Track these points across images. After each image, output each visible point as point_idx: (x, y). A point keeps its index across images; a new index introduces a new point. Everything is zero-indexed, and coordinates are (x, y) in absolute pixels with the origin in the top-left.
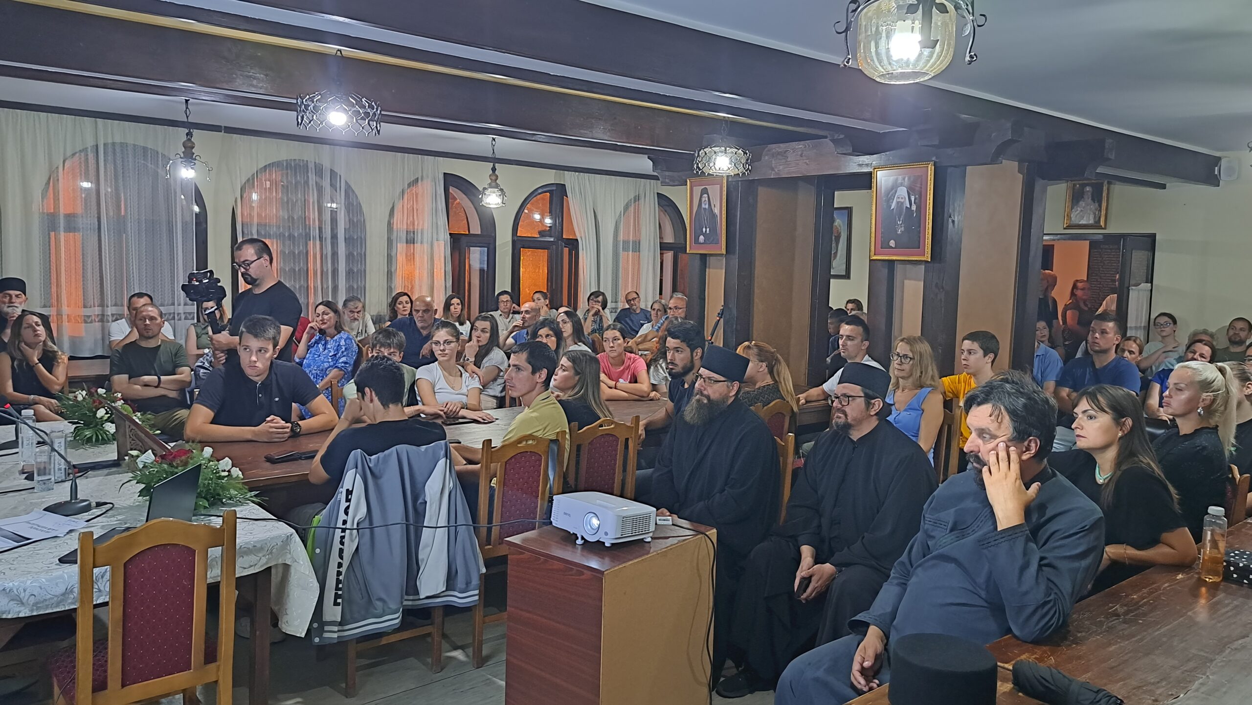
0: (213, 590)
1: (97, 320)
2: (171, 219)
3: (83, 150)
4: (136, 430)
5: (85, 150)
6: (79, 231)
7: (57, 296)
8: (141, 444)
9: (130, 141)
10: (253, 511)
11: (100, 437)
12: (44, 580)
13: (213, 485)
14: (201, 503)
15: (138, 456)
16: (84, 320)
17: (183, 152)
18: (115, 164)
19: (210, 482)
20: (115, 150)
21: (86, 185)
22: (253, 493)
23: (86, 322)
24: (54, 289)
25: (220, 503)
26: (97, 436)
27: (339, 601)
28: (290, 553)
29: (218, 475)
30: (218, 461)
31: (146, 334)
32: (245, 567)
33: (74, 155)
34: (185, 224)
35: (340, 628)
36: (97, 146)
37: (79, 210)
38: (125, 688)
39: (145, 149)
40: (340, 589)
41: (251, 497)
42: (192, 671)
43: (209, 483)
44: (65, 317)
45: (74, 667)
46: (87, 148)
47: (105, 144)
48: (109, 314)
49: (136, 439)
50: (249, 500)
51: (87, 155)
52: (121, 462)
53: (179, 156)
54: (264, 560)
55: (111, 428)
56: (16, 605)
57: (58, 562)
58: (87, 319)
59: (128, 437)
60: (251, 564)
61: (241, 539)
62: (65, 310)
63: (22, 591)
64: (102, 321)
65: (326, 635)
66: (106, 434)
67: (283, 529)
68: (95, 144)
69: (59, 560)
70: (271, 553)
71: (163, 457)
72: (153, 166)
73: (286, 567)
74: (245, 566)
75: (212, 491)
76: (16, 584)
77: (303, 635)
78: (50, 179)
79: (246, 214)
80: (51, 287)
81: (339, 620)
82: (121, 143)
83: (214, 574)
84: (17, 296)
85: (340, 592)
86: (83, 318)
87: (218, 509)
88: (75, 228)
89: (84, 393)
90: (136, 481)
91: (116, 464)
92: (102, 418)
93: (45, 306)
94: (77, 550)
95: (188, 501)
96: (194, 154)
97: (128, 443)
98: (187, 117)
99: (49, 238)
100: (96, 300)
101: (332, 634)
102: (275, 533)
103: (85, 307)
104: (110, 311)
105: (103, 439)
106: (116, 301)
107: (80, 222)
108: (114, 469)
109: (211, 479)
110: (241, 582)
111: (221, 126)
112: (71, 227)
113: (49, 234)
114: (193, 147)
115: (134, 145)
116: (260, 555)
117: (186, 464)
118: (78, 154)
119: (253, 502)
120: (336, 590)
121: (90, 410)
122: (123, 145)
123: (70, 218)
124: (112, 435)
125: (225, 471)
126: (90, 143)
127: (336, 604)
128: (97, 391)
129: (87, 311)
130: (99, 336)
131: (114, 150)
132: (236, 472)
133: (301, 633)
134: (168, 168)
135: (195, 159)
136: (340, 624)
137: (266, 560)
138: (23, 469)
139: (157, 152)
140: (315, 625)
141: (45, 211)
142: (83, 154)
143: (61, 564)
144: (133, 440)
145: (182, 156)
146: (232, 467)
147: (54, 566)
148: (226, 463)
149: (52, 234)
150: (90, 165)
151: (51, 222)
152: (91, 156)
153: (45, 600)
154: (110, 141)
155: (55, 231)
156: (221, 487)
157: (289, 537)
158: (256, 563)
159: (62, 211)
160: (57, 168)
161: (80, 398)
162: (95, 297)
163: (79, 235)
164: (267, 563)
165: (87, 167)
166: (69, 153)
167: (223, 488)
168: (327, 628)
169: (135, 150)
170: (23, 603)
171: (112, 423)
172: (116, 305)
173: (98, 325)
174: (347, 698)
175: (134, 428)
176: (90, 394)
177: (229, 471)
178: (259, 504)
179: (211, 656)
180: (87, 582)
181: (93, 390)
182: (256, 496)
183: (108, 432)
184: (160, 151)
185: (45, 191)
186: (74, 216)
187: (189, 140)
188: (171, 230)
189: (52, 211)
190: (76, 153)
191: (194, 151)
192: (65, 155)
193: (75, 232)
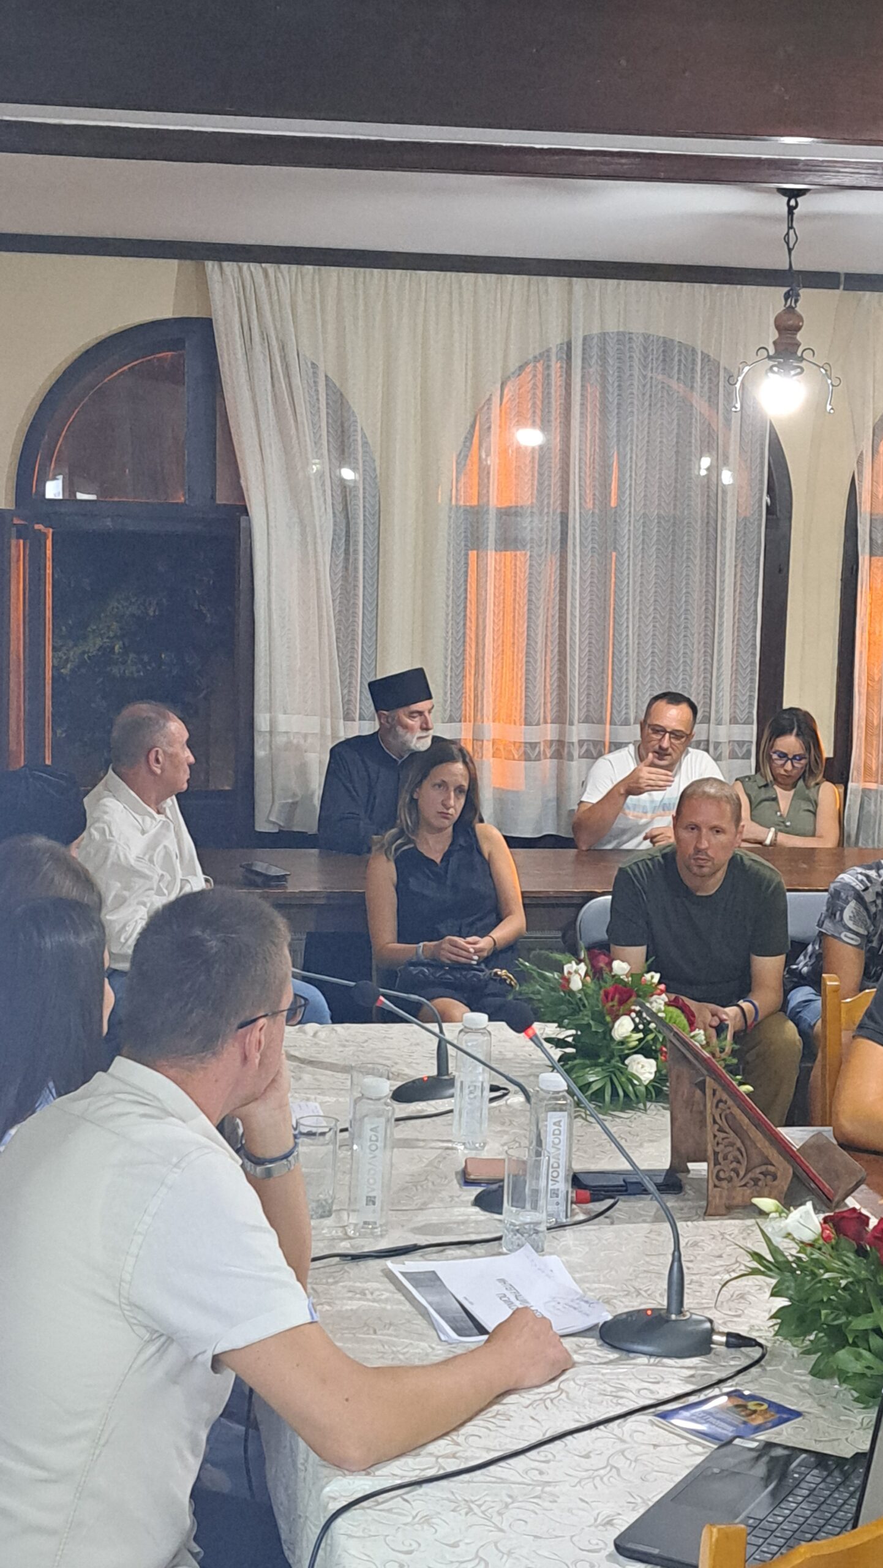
1: (549, 755)
3: (541, 355)
5: (545, 355)
6: (524, 546)
9: (637, 327)
11: (621, 1093)
16: (525, 753)
17: (775, 343)
20: (607, 351)
23: (528, 759)
24: (470, 682)
26: (612, 1084)
33: (521, 368)
36: (569, 345)
37: (526, 497)
39: (668, 345)
44: (488, 747)
46: (548, 351)
48: (575, 740)
51: (548, 367)
53: (764, 353)
55: (644, 1069)
58: (529, 752)
59: (709, 1120)
62: (491, 730)
64: (558, 755)
66: (634, 1085)
68: (566, 340)
78: (473, 426)
80: (464, 677)
82: (618, 333)
86: (523, 749)
88: (516, 540)
92: (622, 1043)
93: (451, 720)
96: (798, 345)
98: (790, 250)
99: (467, 564)
100: (549, 706)
103: (527, 723)
104: (578, 732)
106: (588, 711)
107: (528, 526)
112: (508, 541)
113: (467, 555)
114: (799, 328)
115: (646, 337)
118: (529, 369)
121: (599, 1020)
122: (624, 338)
123: (508, 515)
124: (646, 1087)
126: (555, 340)
129: (532, 733)
130: (552, 792)
131: (603, 349)
135: (802, 359)
141: (461, 503)
142: (539, 366)
144: (721, 1130)
145: (772, 352)
149: (473, 554)
150: (553, 391)
151: (471, 528)
152: (556, 366)
154: (596, 331)
155: (478, 550)
159: (494, 502)
160: (489, 400)
161: (574, 983)
162: (549, 699)
163: (522, 557)
165: (547, 396)
166: (513, 365)
169: (646, 349)
172: (587, 720)
173: (548, 765)
175: (725, 1097)
176: (596, 972)
183: (638, 1079)
185: (463, 457)
186: (516, 514)
187: (790, 310)
188: (712, 539)
189: (475, 503)
190: (527, 364)
191: (799, 337)
192: (505, 368)
193: (516, 549)
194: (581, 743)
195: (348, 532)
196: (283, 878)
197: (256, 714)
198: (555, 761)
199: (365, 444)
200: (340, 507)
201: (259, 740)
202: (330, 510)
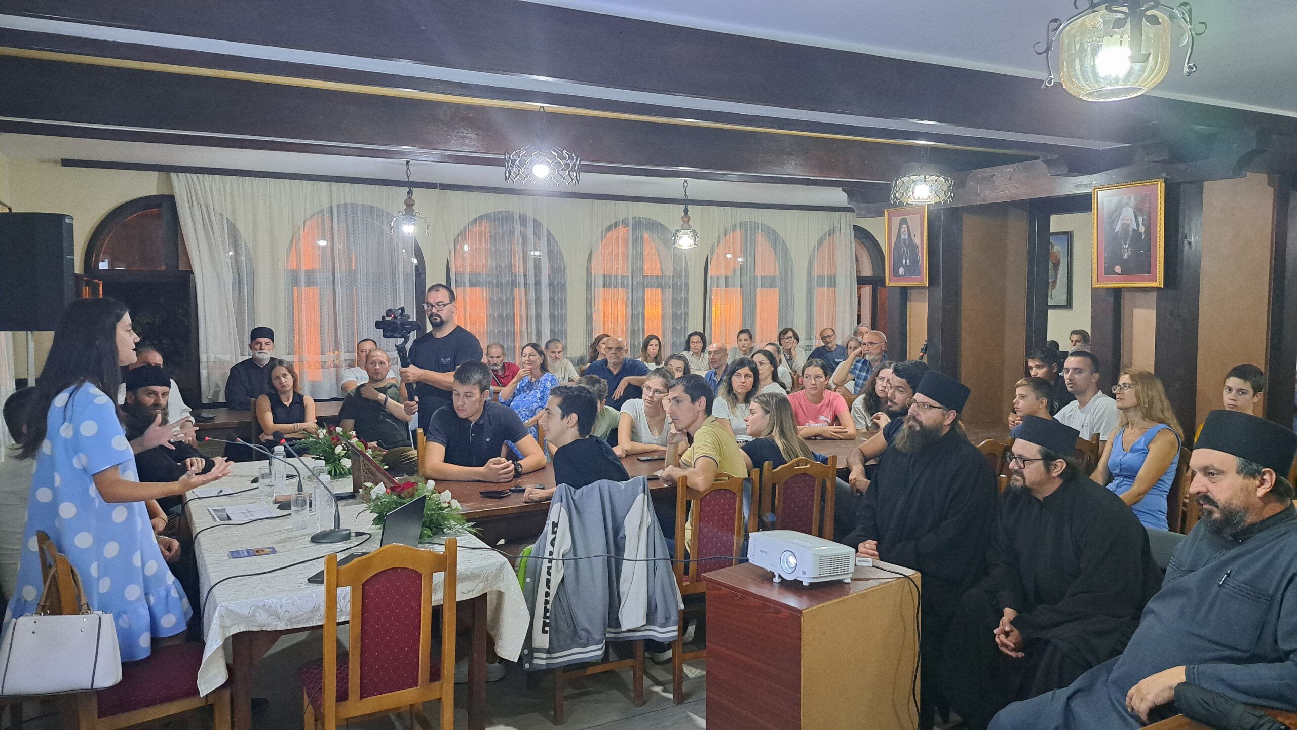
0: (437, 612)
1: (332, 366)
2: (394, 272)
3: (320, 211)
4: (369, 464)
5: (322, 211)
6: (317, 285)
7: (299, 344)
8: (373, 478)
9: (359, 201)
10: (471, 540)
11: (338, 471)
12: (296, 598)
13: (436, 516)
14: (425, 532)
15: (372, 488)
16: (322, 366)
17: (405, 210)
18: (347, 224)
19: (433, 512)
20: (348, 210)
21: (323, 243)
22: (471, 524)
23: (323, 368)
24: (297, 338)
25: (441, 533)
26: (335, 470)
27: (547, 629)
28: (503, 581)
29: (439, 506)
30: (440, 493)
31: (375, 377)
32: (466, 592)
33: (312, 216)
34: (406, 276)
35: (549, 655)
36: (331, 208)
37: (317, 266)
38: (364, 700)
39: (371, 208)
40: (548, 618)
41: (469, 527)
42: (419, 687)
43: (432, 514)
44: (305, 364)
45: (321, 678)
46: (323, 210)
47: (338, 206)
48: (343, 360)
49: (368, 473)
50: (467, 530)
51: (323, 216)
52: (356, 494)
53: (401, 213)
54: (481, 586)
55: (347, 463)
56: (273, 620)
57: (307, 582)
58: (323, 365)
59: (362, 472)
60: (469, 590)
61: (461, 567)
62: (306, 357)
63: (279, 607)
64: (336, 366)
65: (536, 661)
66: (343, 469)
67: (497, 558)
68: (330, 206)
69: (308, 580)
70: (487, 580)
71: (392, 489)
72: (379, 224)
73: (500, 595)
74: (464, 591)
75: (435, 521)
76: (274, 601)
77: (516, 660)
78: (293, 238)
79: (459, 265)
80: (294, 337)
81: (547, 647)
82: (352, 204)
83: (438, 598)
84: (267, 344)
85: (548, 621)
86: (321, 365)
87: (440, 538)
88: (313, 282)
89: (325, 431)
90: (370, 511)
91: (352, 496)
92: (339, 454)
93: (289, 354)
94: (323, 571)
95: (415, 529)
96: (414, 210)
97: (362, 476)
98: (408, 177)
99: (293, 292)
100: (331, 347)
101: (541, 660)
102: (490, 562)
103: (322, 353)
104: (344, 356)
105: (341, 473)
106: (347, 347)
107: (318, 277)
108: (350, 501)
109: (434, 510)
110: (461, 604)
111: (436, 184)
112: (310, 283)
113: (292, 288)
114: (413, 205)
115: (363, 205)
116: (477, 581)
117: (412, 496)
118: (316, 216)
119: (470, 532)
120: (544, 618)
121: (330, 447)
122: (353, 206)
123: (310, 273)
124: (348, 469)
125: (445, 502)
126: (326, 206)
127: (544, 632)
128: (335, 429)
129: (324, 358)
130: (334, 381)
131: (346, 210)
132: (455, 504)
133: (514, 658)
134: (392, 225)
135: (415, 216)
136: (548, 651)
137: (482, 586)
138: (276, 500)
139: (382, 210)
140: (526, 651)
141: (289, 268)
142: (320, 215)
143: (310, 584)
144: (366, 474)
145: (404, 213)
146: (452, 499)
147: (303, 586)
148: (446, 495)
149: (295, 288)
150: (326, 225)
151: (294, 279)
152: (327, 216)
153: (297, 616)
154: (342, 202)
155: (297, 286)
156: (442, 518)
157: (502, 566)
158: (473, 588)
159: (303, 269)
160: (299, 229)
161: (321, 436)
162: (331, 343)
163: (317, 289)
164: (483, 589)
165: (323, 226)
166: (308, 216)
167: (445, 518)
168: (536, 655)
169: (363, 210)
170: (279, 618)
171: (349, 458)
173: (333, 370)
174: (556, 725)
175: (367, 463)
176: (330, 432)
177: (449, 503)
178: (476, 535)
179: (435, 674)
180: (331, 600)
181: (332, 429)
182: (473, 527)
183: (345, 467)
184: (384, 209)
185: (289, 250)
186: (313, 272)
187: (410, 198)
188: (394, 282)
189: (295, 268)
190: (314, 214)
191: (414, 207)
192: (305, 216)
193: (314, 286)
194: (345, 361)
195: (239, 281)
196: (212, 418)
197: (200, 355)
198: (336, 368)
199: (246, 245)
200: (235, 270)
201: (202, 366)
202: (231, 271)
